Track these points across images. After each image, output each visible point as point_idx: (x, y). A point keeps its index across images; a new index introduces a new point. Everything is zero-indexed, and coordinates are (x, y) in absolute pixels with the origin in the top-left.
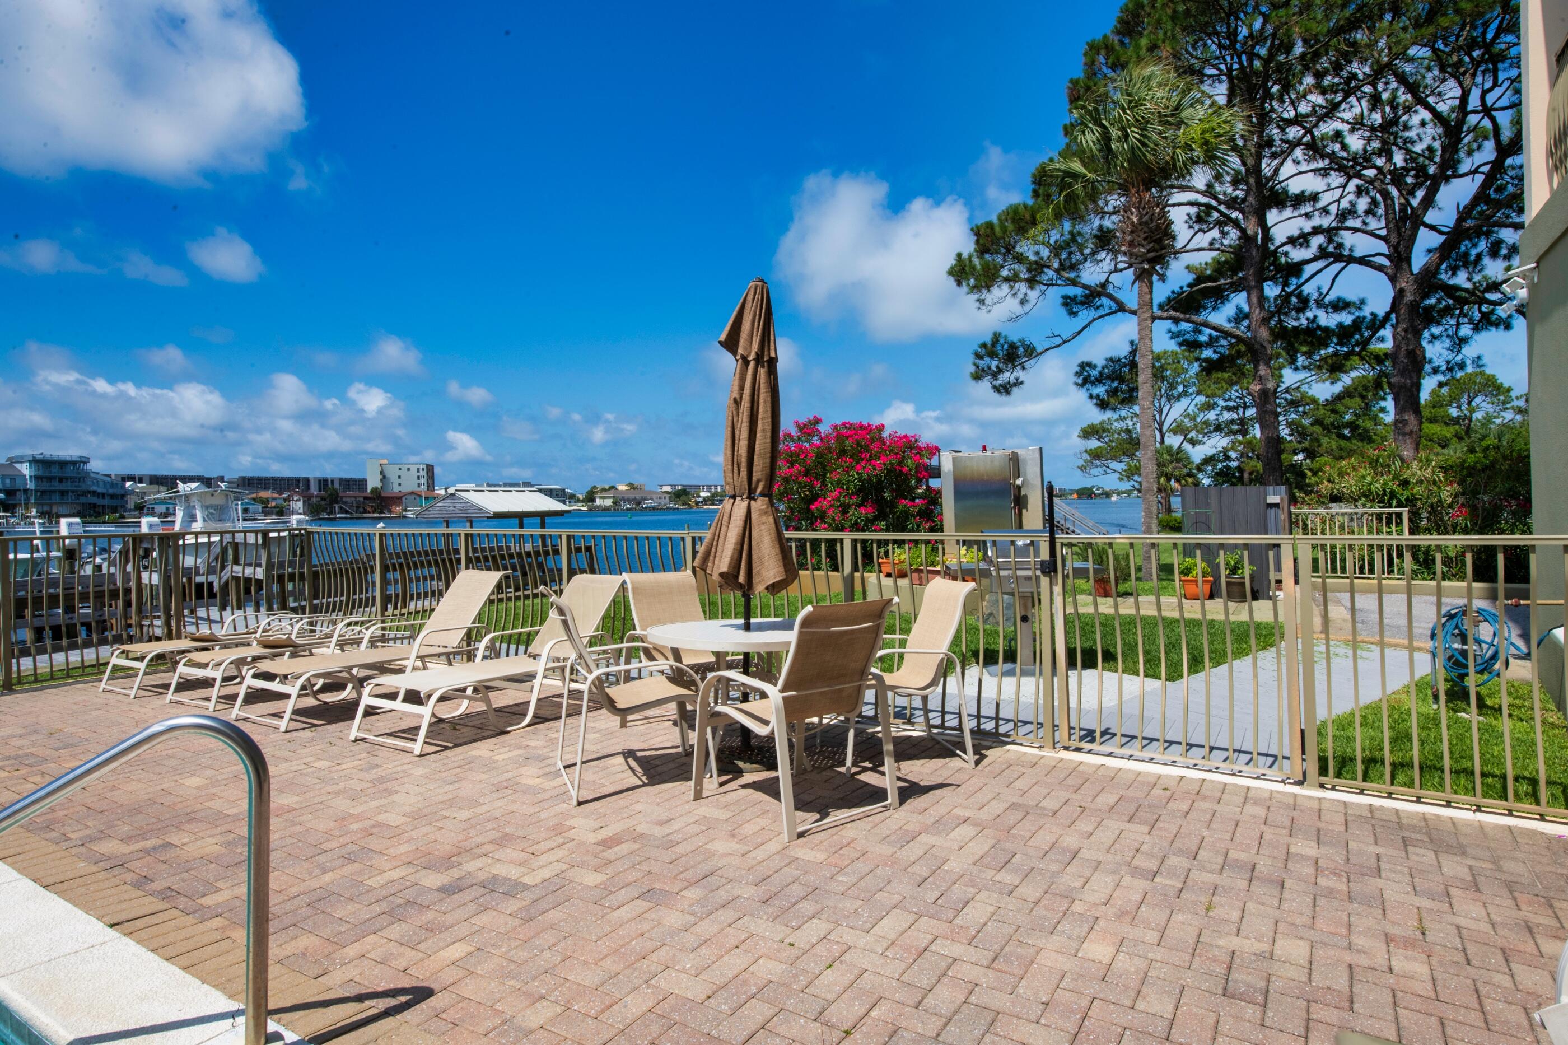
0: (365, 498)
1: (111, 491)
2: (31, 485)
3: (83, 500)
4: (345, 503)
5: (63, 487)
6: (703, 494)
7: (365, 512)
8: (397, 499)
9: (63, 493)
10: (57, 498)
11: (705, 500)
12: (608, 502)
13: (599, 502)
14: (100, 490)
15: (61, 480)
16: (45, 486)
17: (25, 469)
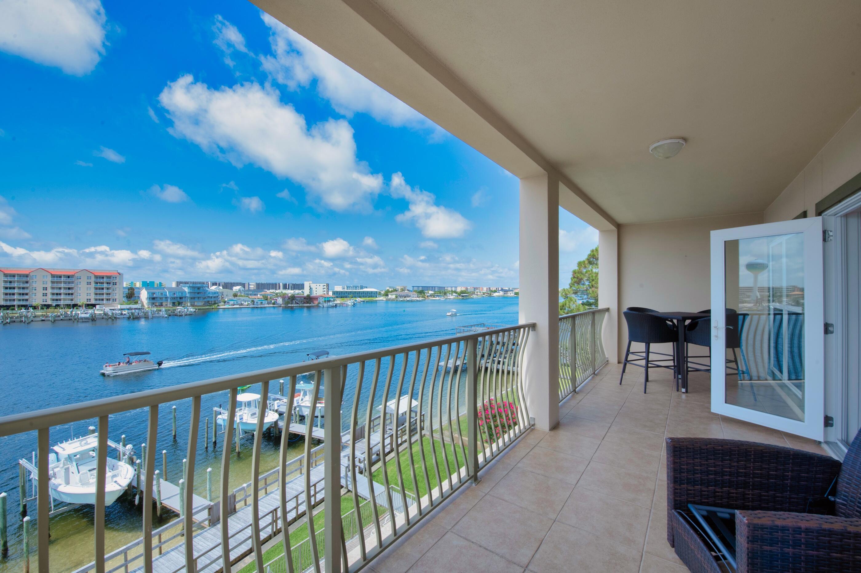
0: (304, 298)
1: (214, 295)
2: (188, 295)
3: (205, 300)
4: (297, 300)
5: (199, 295)
6: (431, 292)
7: (304, 303)
8: (316, 298)
9: (198, 298)
10: (197, 299)
11: (431, 296)
12: (394, 297)
13: (390, 296)
14: (211, 296)
15: (198, 293)
16: (193, 296)
17: (186, 289)
